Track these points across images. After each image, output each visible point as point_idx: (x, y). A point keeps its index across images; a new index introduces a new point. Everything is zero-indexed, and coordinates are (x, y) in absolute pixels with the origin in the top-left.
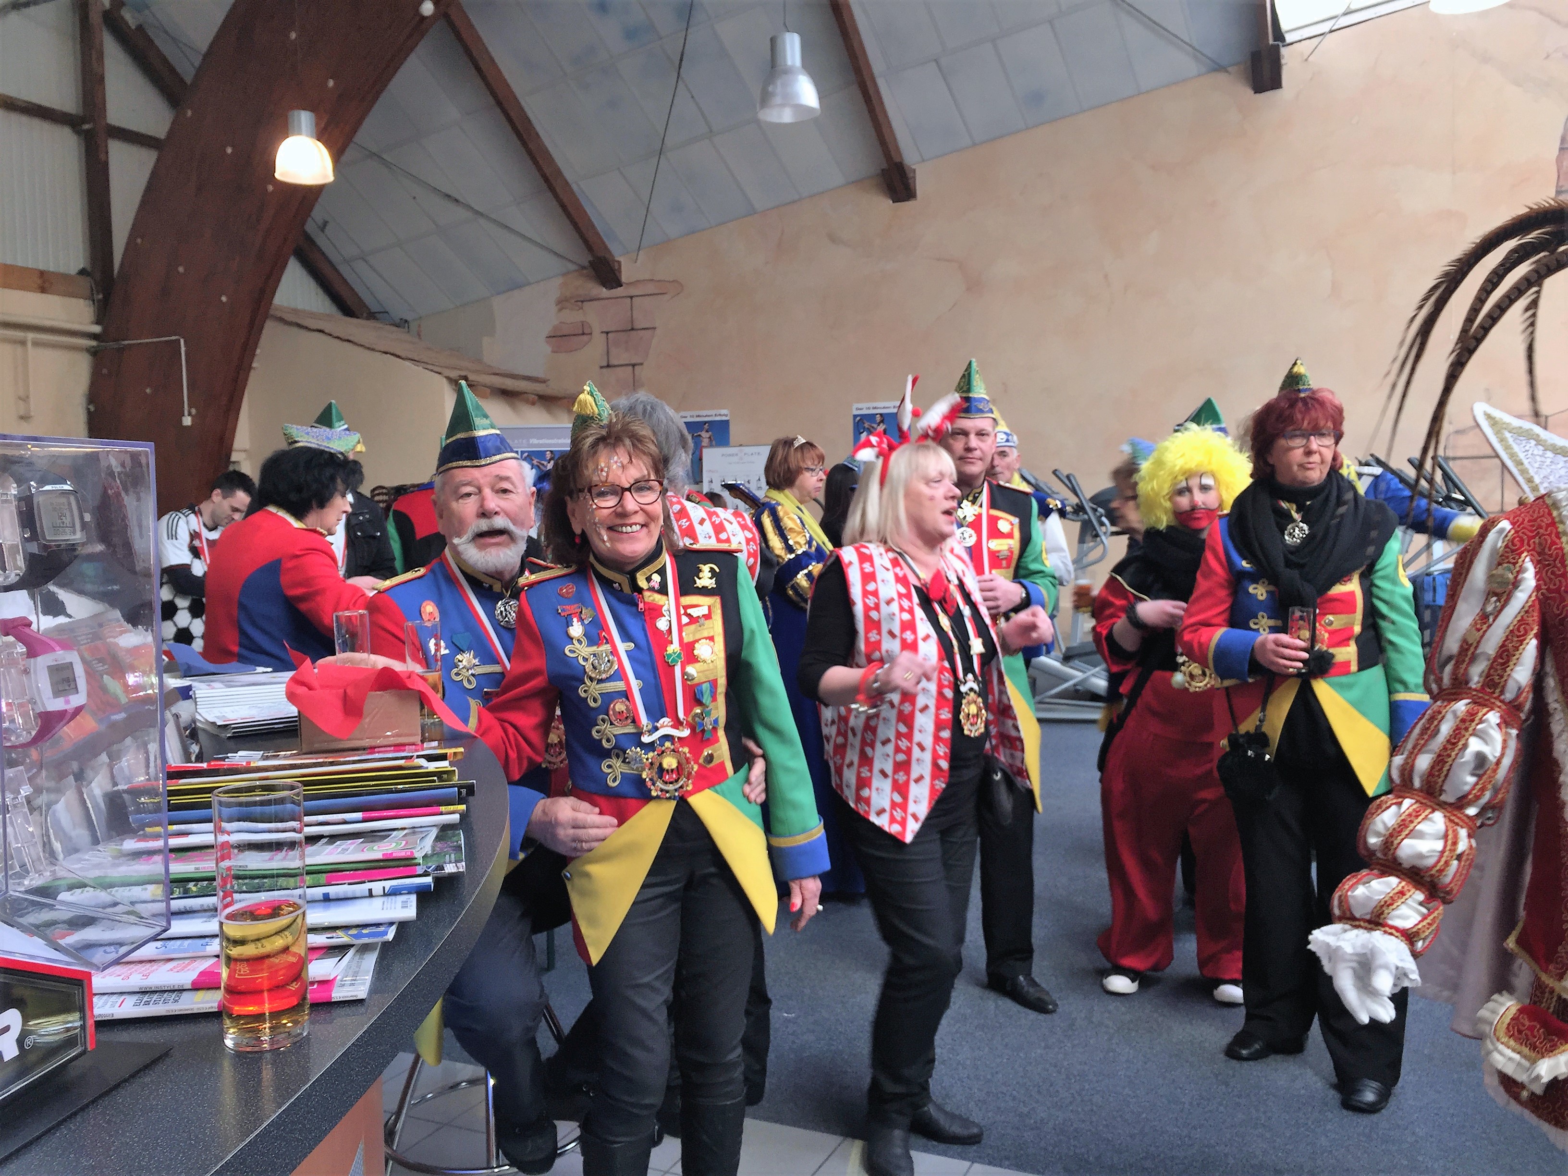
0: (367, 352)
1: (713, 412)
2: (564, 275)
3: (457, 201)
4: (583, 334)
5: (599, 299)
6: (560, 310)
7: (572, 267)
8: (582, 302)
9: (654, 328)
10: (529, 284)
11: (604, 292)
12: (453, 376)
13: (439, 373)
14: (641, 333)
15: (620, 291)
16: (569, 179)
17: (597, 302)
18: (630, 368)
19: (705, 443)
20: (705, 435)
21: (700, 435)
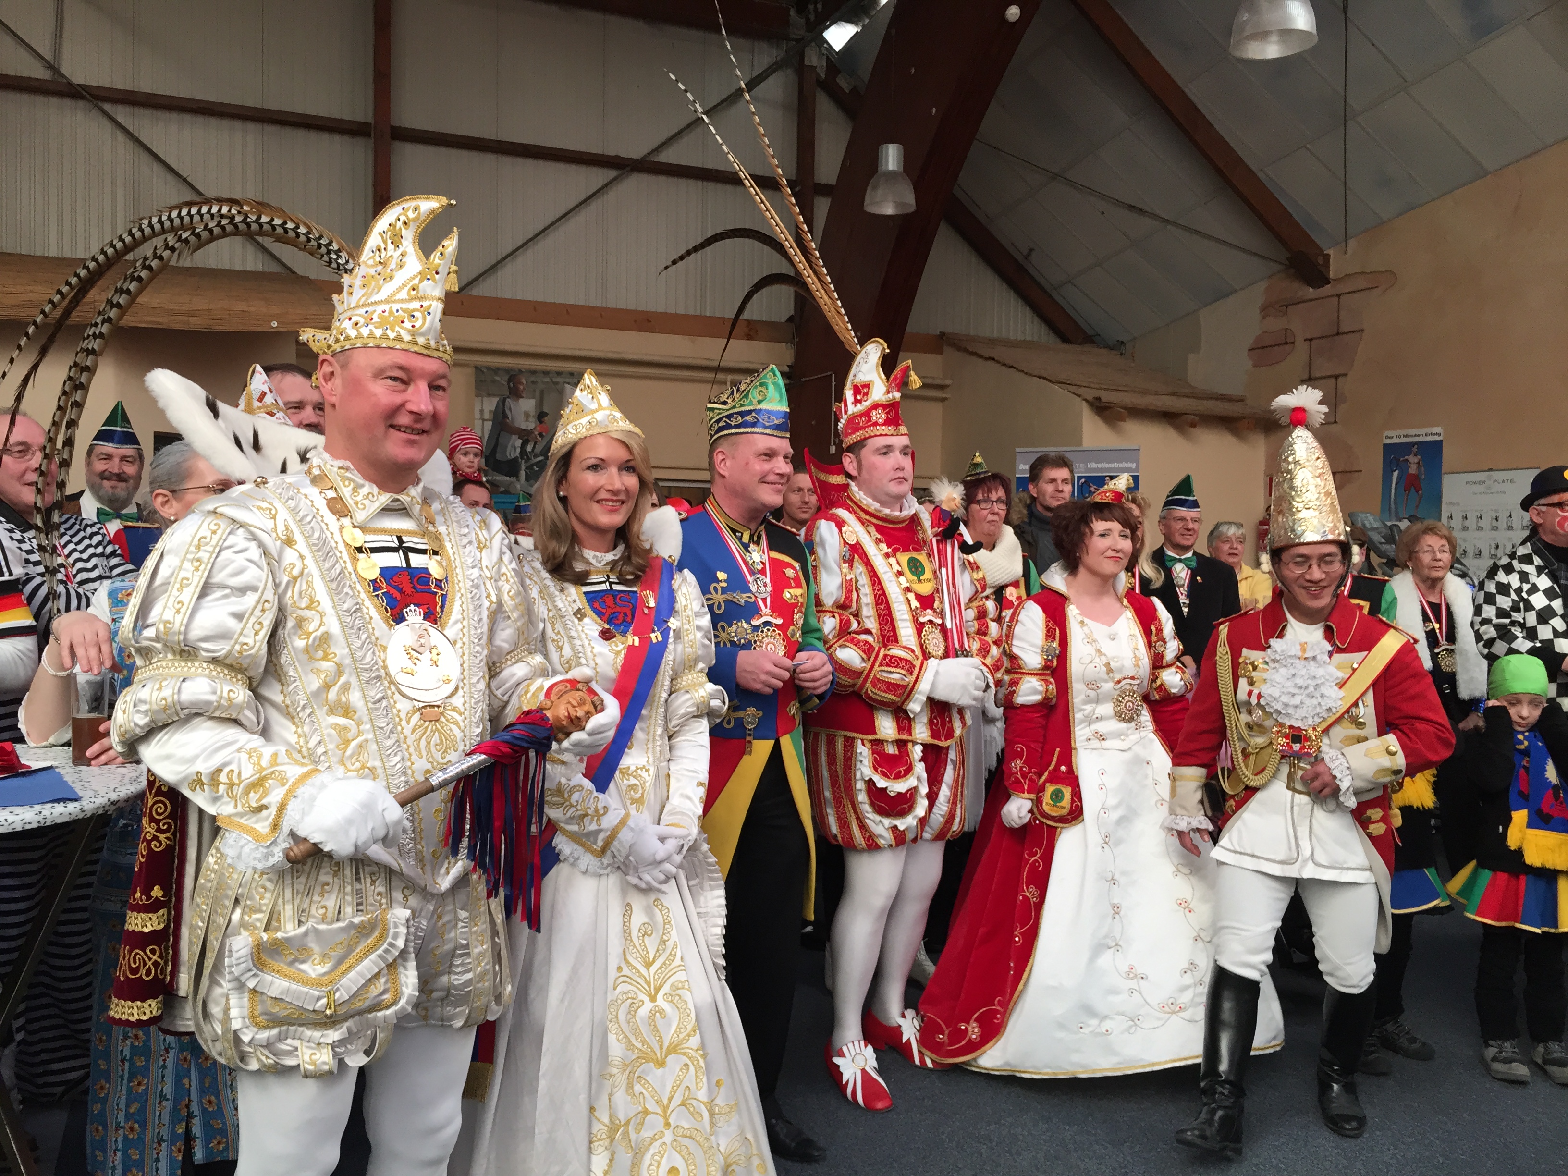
0: (1026, 377)
1: (1422, 431)
2: (1269, 277)
3: (1141, 210)
4: (1286, 343)
5: (1304, 302)
6: (1264, 318)
7: (1276, 267)
8: (1287, 306)
9: (1362, 331)
10: (1236, 291)
11: (1311, 292)
12: (1090, 398)
13: (1079, 396)
14: (1346, 338)
15: (1327, 290)
16: (1254, 167)
17: (1302, 305)
18: (1333, 380)
19: (1413, 470)
20: (1413, 459)
21: (1407, 460)
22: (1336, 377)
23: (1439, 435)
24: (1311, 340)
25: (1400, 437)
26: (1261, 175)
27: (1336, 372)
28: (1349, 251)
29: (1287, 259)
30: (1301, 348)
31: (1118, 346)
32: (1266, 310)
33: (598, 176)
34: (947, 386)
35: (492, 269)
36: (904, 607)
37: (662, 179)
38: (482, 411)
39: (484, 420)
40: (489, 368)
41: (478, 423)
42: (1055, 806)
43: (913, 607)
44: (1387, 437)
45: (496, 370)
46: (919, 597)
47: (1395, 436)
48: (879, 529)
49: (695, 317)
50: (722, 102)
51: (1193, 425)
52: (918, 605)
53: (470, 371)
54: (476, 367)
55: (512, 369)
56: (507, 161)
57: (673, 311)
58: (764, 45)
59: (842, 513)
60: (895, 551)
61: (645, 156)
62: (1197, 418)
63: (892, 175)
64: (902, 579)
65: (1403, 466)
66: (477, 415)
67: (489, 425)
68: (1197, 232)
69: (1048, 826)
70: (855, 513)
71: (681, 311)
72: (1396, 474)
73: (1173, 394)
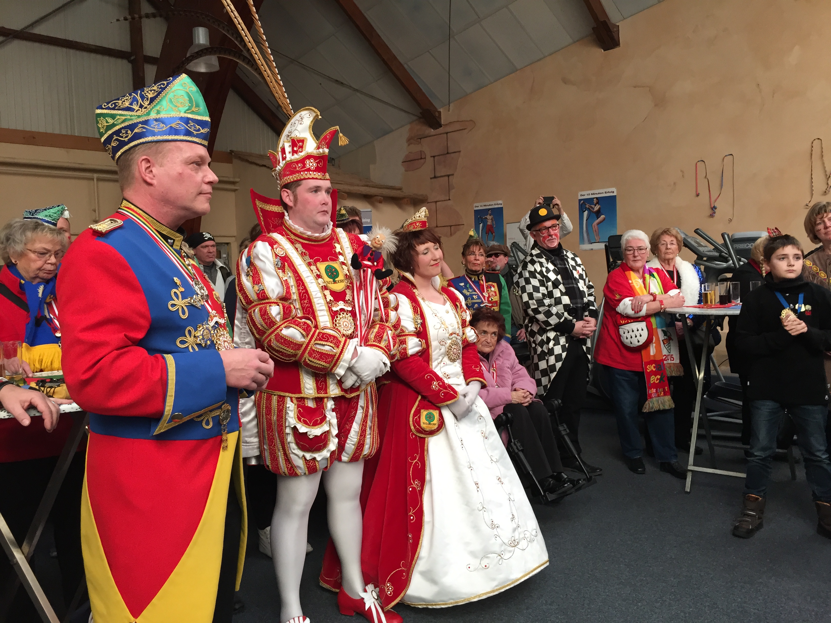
1: (493, 203)
2: (411, 123)
3: (342, 83)
4: (421, 158)
5: (430, 136)
6: (409, 145)
7: (414, 118)
8: (420, 139)
9: (460, 151)
10: (392, 131)
11: (432, 131)
14: (452, 155)
15: (441, 130)
16: (402, 61)
17: (429, 138)
18: (447, 178)
19: (489, 223)
20: (489, 217)
21: (486, 218)
22: (448, 176)
23: (501, 204)
24: (434, 157)
25: (481, 206)
26: (405, 66)
27: (448, 174)
28: (450, 110)
29: (420, 113)
30: (429, 160)
32: (410, 140)
34: (237, 182)
36: (322, 301)
42: (430, 424)
43: (328, 300)
44: (476, 207)
46: (333, 293)
47: (480, 206)
48: (304, 245)
49: (69, 137)
51: (380, 202)
52: (332, 299)
57: (51, 132)
59: (276, 236)
60: (316, 261)
61: (24, 29)
62: (382, 198)
63: (201, 48)
64: (320, 280)
65: (484, 221)
68: (372, 97)
69: (420, 437)
70: (287, 235)
72: (481, 225)
73: (367, 186)
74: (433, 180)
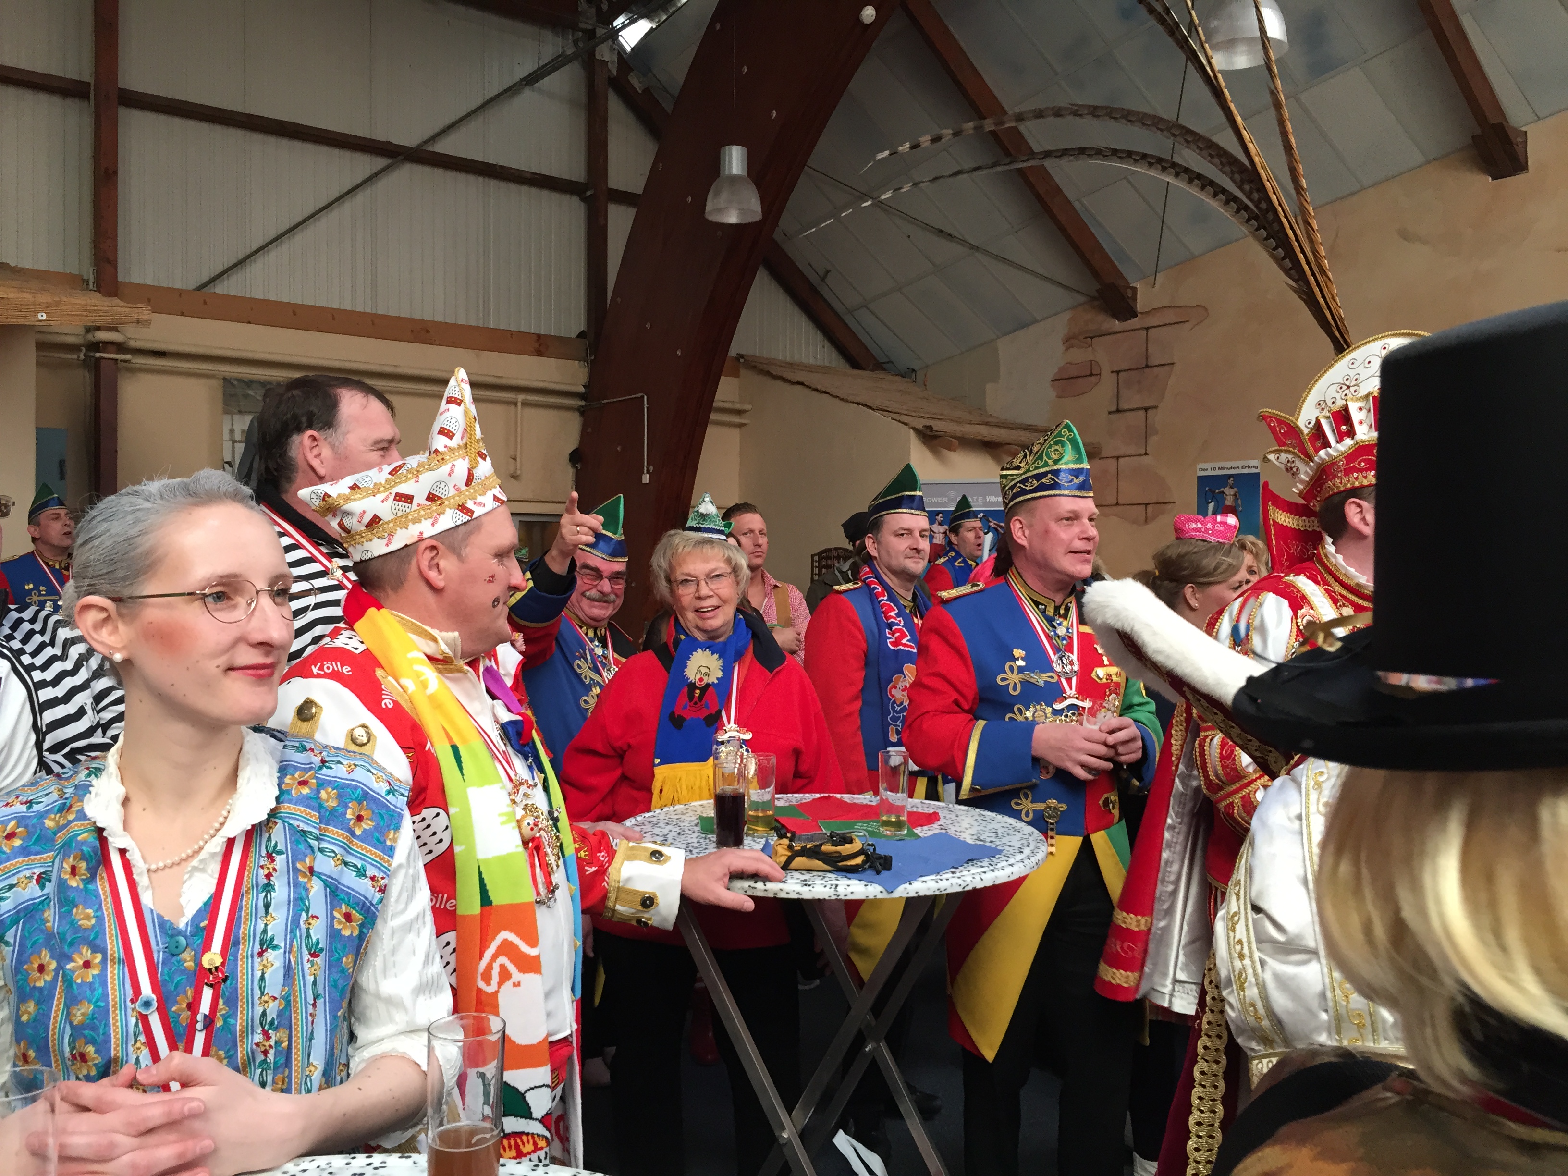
0: (842, 403)
1: (1239, 464)
2: (1073, 308)
3: (950, 235)
4: (1092, 375)
5: (1110, 334)
6: (1067, 349)
7: (1082, 299)
8: (1092, 338)
9: (1173, 364)
10: (1035, 321)
11: (1117, 325)
12: (920, 426)
13: (906, 424)
14: (1156, 370)
15: (1134, 323)
16: (1072, 198)
17: (1108, 337)
18: (1142, 413)
19: (1228, 501)
20: (1229, 492)
21: (1223, 492)
22: (1146, 409)
23: (1256, 467)
24: (1118, 372)
25: (1214, 469)
26: (1077, 206)
27: (1146, 405)
28: (1156, 286)
29: (1097, 291)
30: (1108, 380)
31: (909, 374)
32: (1069, 341)
33: (366, 164)
34: (745, 411)
35: (241, 263)
37: (439, 172)
38: (232, 431)
39: (234, 442)
40: (240, 380)
41: (227, 445)
44: (1201, 470)
45: (249, 383)
47: (1209, 469)
49: (476, 328)
50: (506, 91)
53: (216, 384)
54: (225, 379)
55: (270, 383)
56: (257, 142)
57: (453, 321)
58: (548, 34)
59: (1303, 583)
61: (420, 145)
63: (734, 179)
65: (1218, 496)
66: (226, 435)
67: (240, 448)
68: (1004, 260)
70: (1326, 582)
71: (462, 321)
73: (987, 424)
74: (1114, 417)
